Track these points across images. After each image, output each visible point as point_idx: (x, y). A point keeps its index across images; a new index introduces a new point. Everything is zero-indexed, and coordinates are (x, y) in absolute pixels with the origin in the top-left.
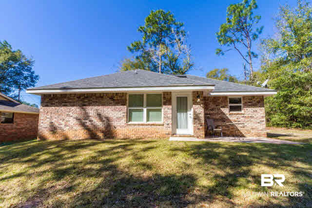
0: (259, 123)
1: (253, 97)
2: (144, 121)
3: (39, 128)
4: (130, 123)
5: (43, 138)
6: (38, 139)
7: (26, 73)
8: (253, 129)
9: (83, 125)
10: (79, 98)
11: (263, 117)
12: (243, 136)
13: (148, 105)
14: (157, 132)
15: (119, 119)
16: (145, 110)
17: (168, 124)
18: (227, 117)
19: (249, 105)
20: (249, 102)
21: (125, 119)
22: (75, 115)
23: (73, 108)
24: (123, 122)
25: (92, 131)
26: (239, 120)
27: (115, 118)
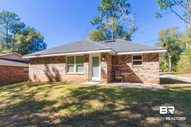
0: (154, 73)
1: (151, 54)
2: (75, 72)
3: (29, 75)
4: (68, 73)
5: (31, 81)
6: (29, 81)
7: (41, 44)
8: (149, 77)
9: (46, 74)
10: (44, 59)
11: (157, 69)
12: (141, 82)
13: (77, 63)
14: (81, 79)
15: (62, 71)
16: (75, 65)
17: (86, 74)
18: (131, 69)
19: (147, 60)
20: (147, 58)
21: (65, 71)
22: (43, 69)
23: (42, 65)
24: (64, 72)
25: (50, 77)
26: (139, 71)
27: (60, 70)
